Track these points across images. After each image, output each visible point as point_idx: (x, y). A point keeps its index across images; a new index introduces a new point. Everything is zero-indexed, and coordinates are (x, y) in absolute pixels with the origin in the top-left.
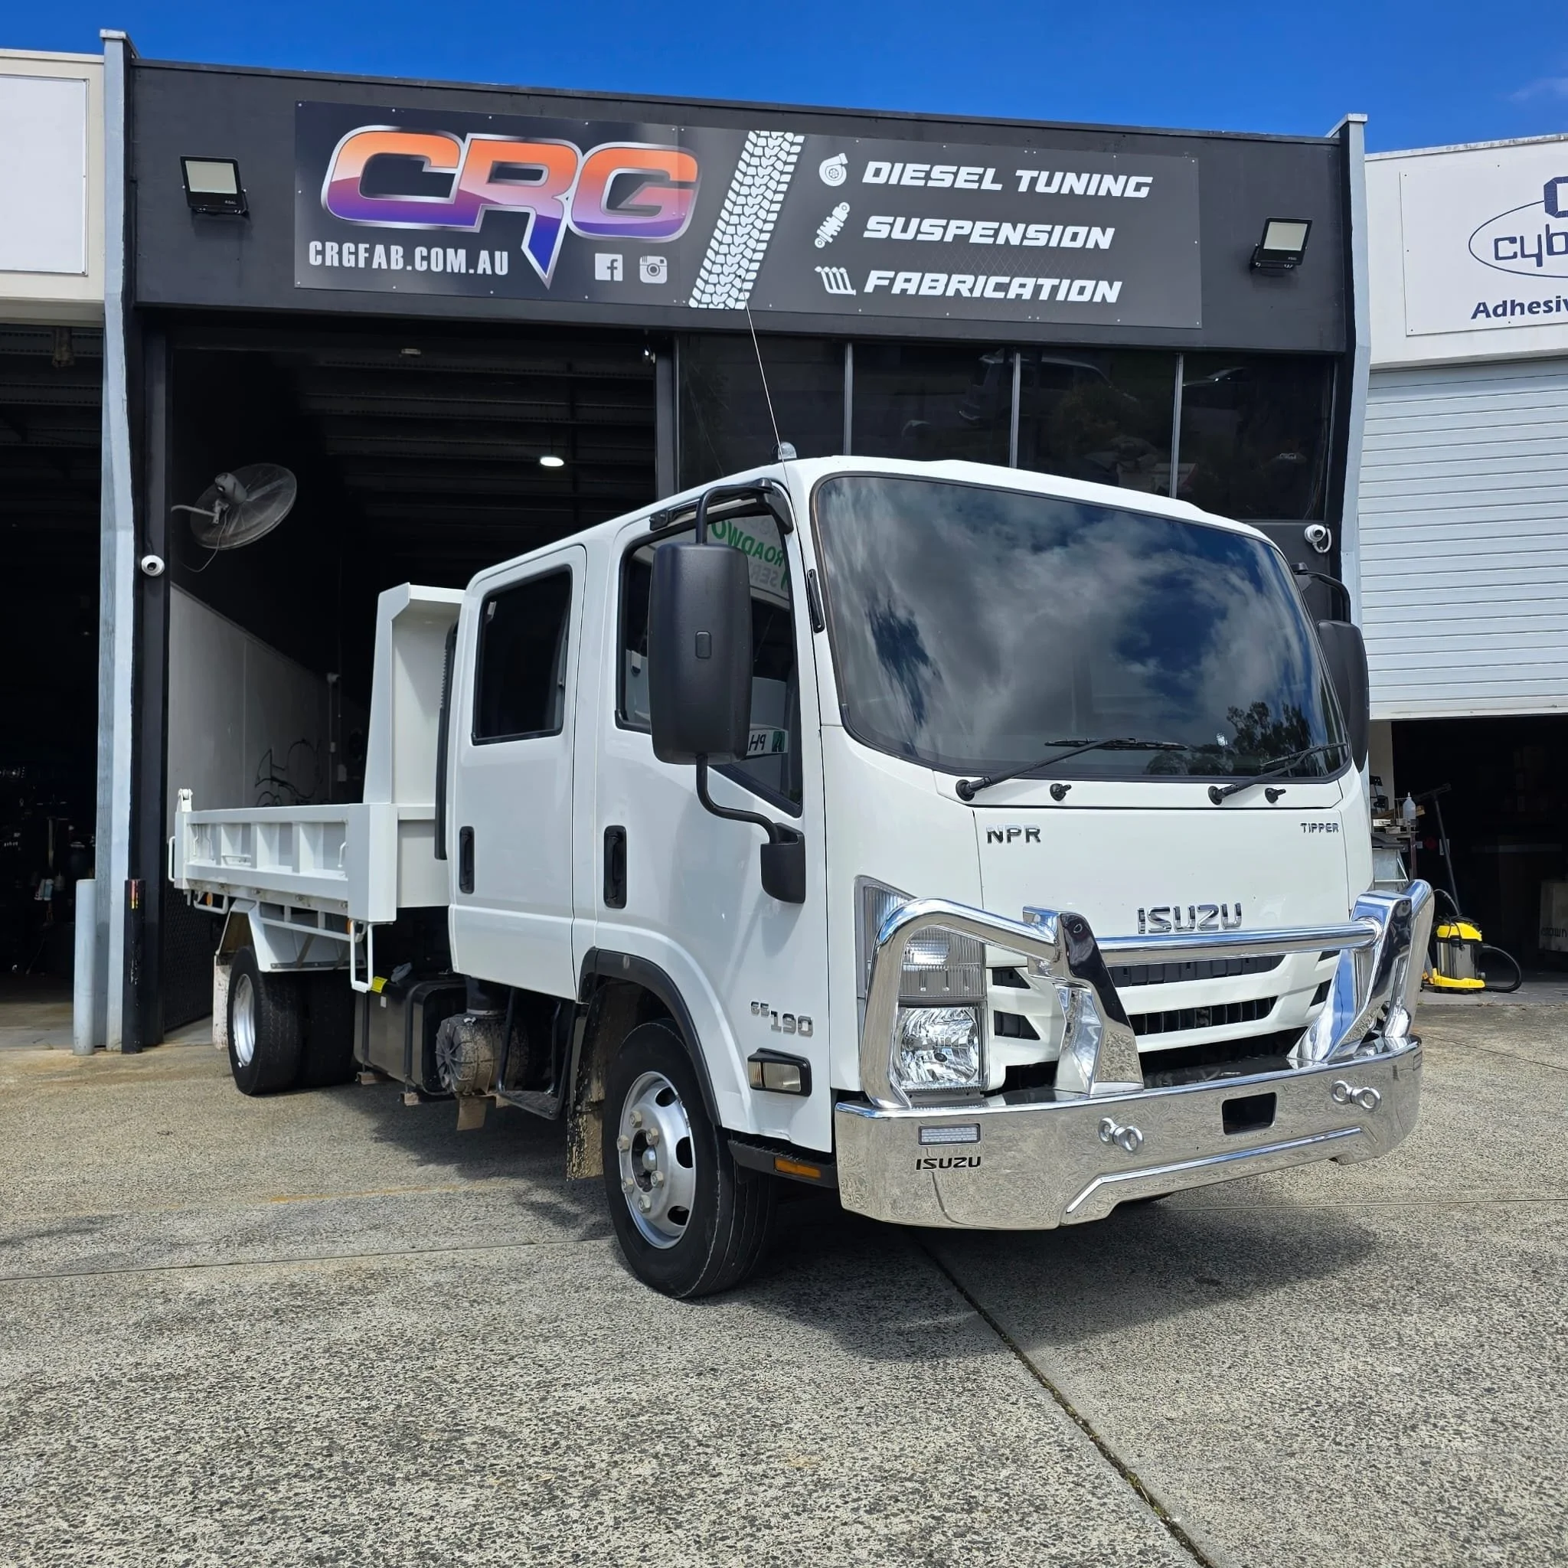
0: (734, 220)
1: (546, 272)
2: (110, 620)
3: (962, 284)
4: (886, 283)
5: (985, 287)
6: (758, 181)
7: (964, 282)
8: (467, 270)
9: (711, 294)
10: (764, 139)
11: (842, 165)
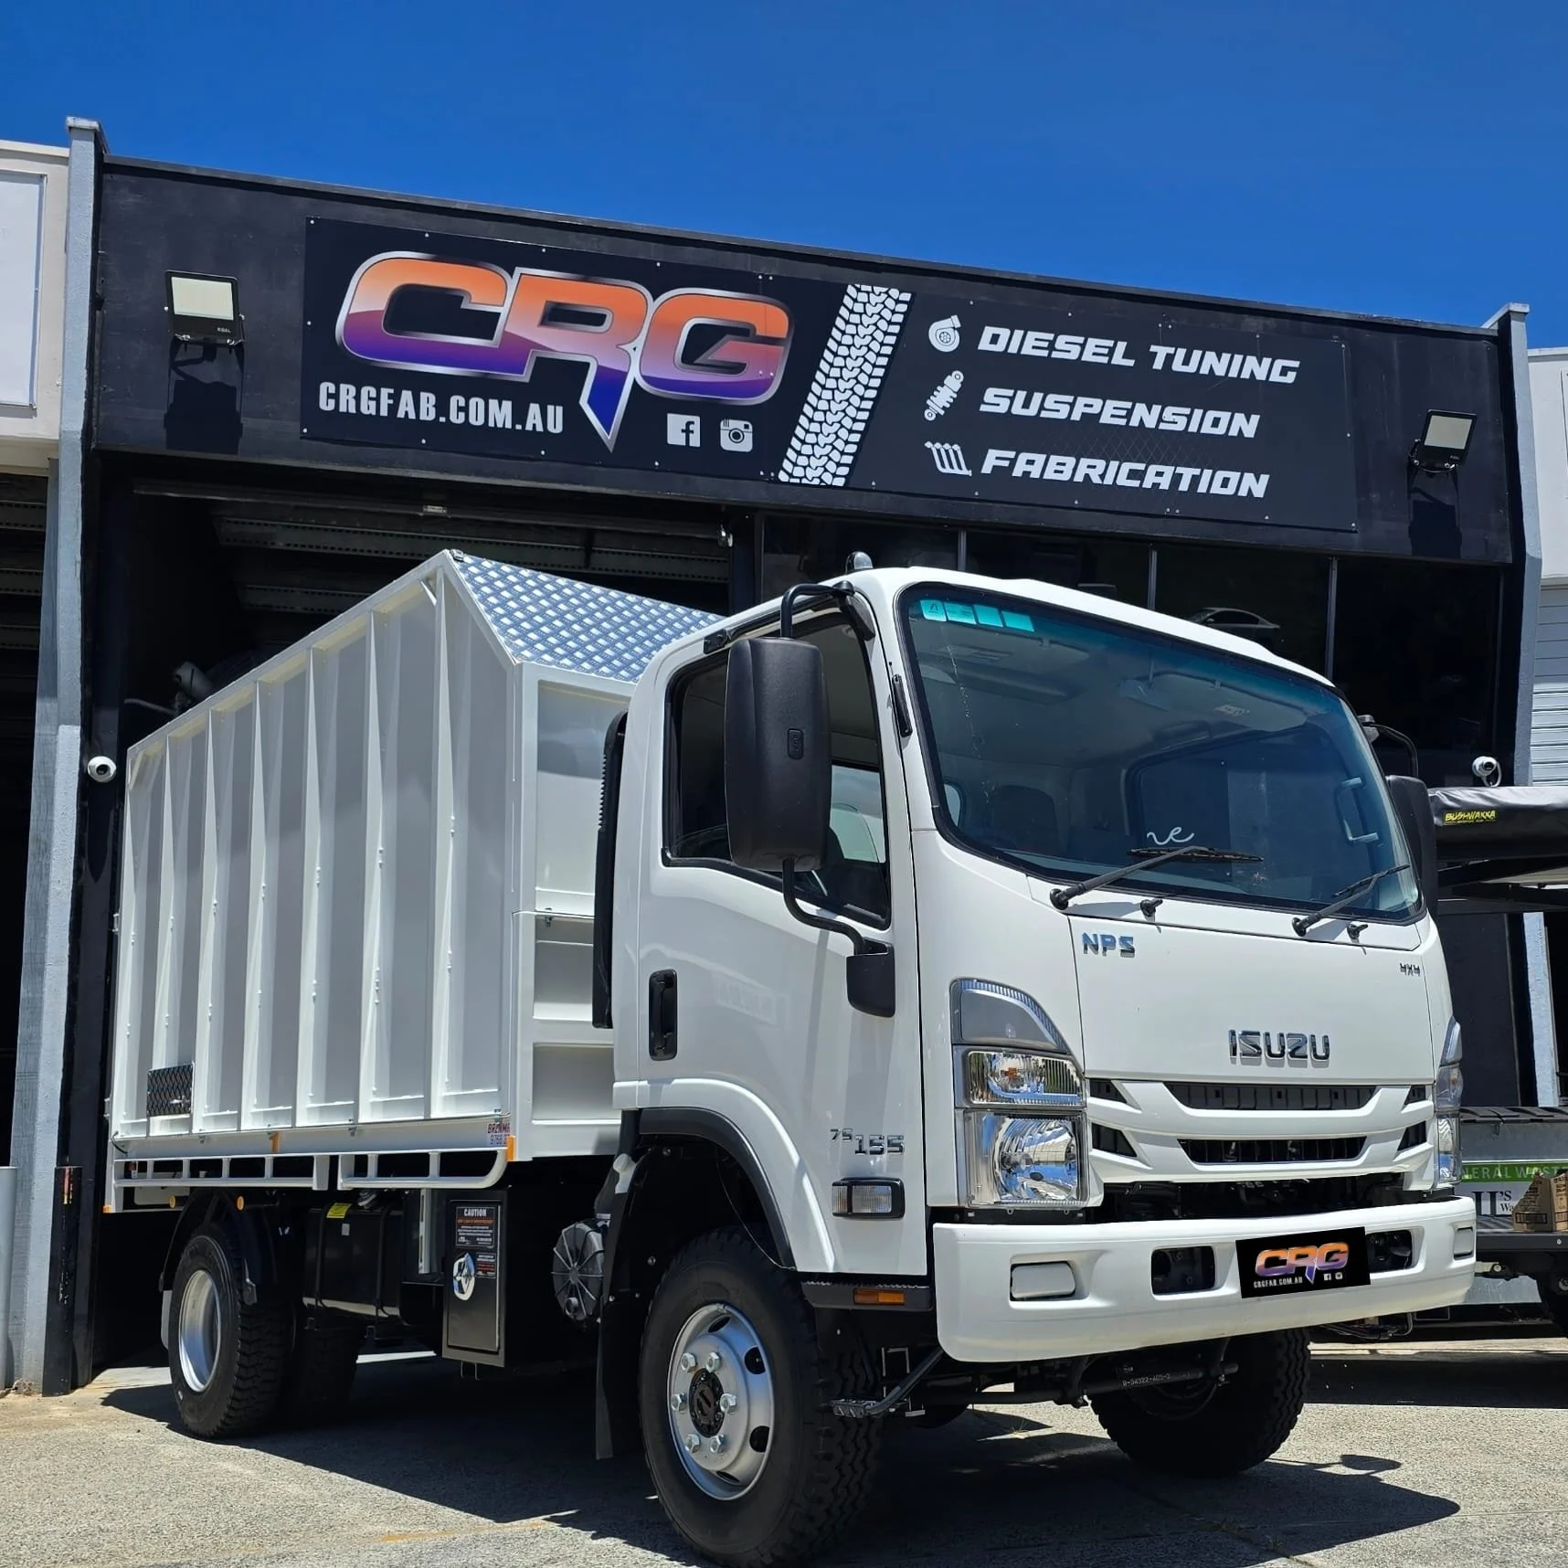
0: (831, 383)
1: (608, 432)
3: (1092, 469)
4: (1006, 464)
5: (1118, 473)
6: (858, 341)
7: (1094, 467)
8: (513, 425)
9: (805, 468)
10: (866, 295)
11: (954, 328)
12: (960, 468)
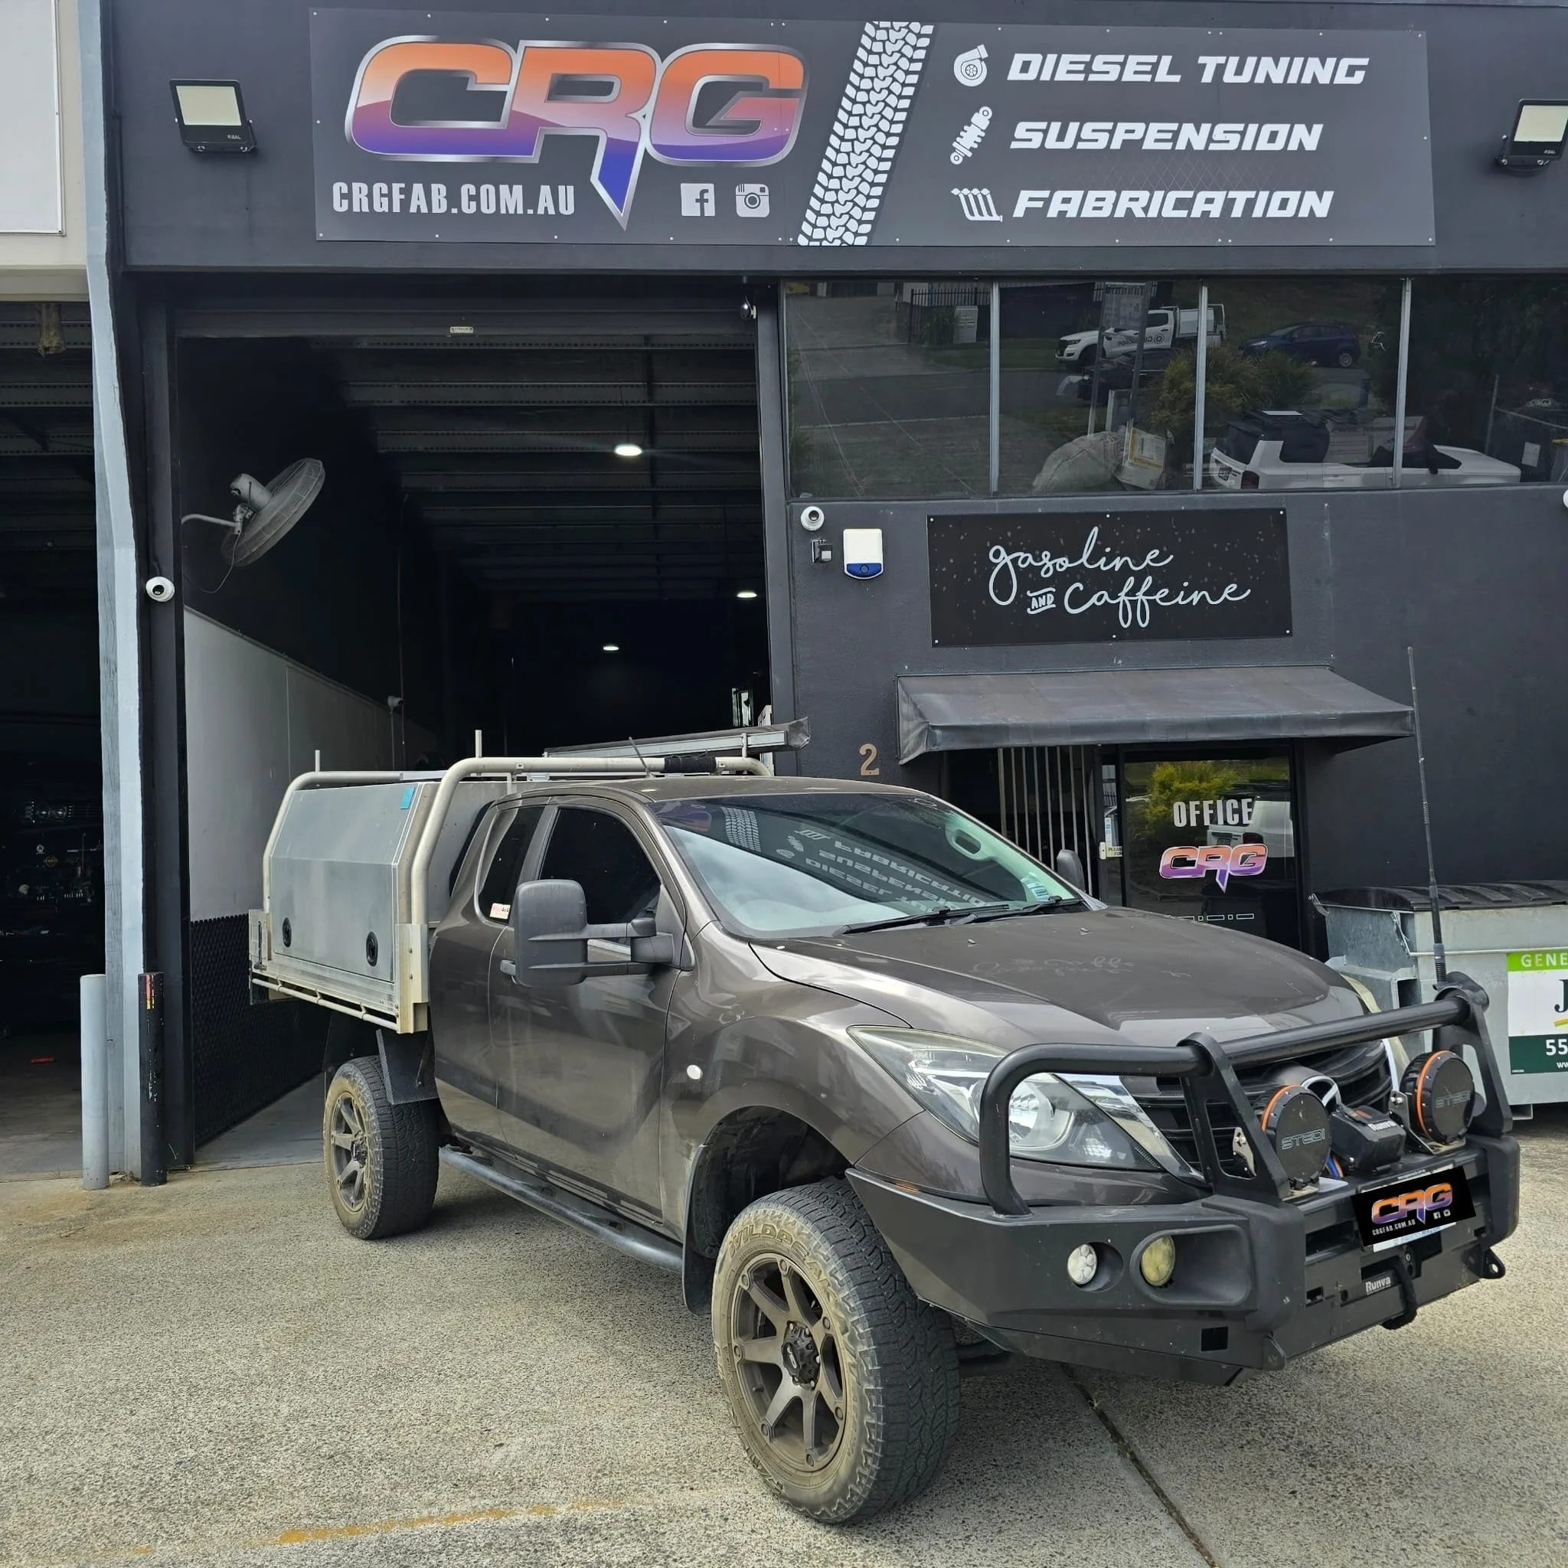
0: (850, 134)
1: (621, 210)
2: (111, 656)
3: (1135, 202)
4: (1040, 204)
5: (1163, 204)
6: (878, 84)
7: (1137, 199)
8: (525, 209)
9: (825, 229)
10: (885, 32)
11: (981, 59)
12: (990, 214)
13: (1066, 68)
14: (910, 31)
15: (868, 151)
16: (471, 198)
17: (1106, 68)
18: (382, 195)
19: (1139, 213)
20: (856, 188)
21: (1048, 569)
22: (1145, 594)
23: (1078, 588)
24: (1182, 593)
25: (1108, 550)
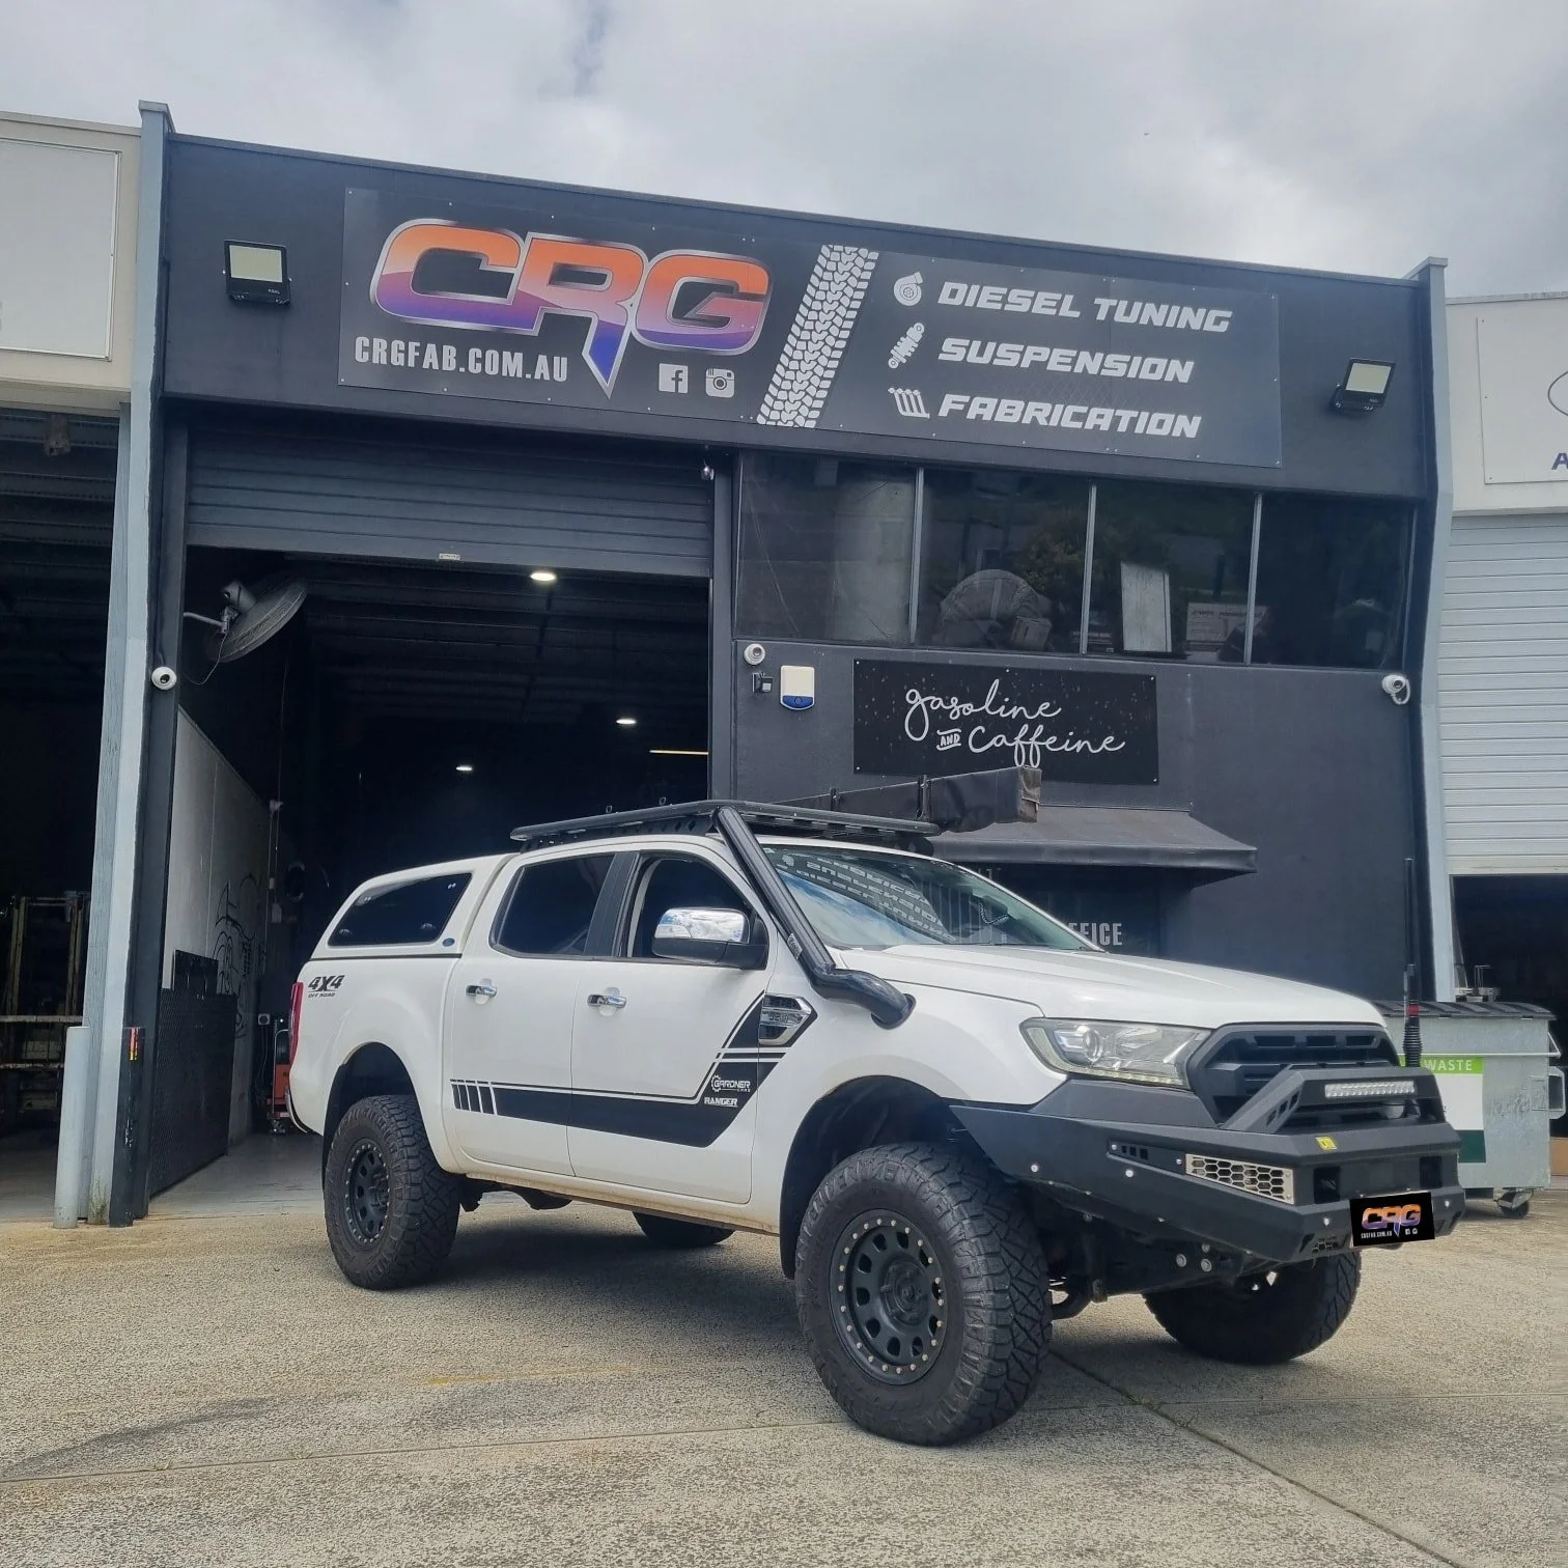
0: (805, 335)
1: (607, 380)
3: (1039, 412)
4: (961, 407)
5: (1063, 415)
6: (830, 297)
7: (1041, 410)
8: (524, 376)
9: (780, 411)
10: (838, 254)
11: (916, 284)
12: (919, 411)
13: (987, 297)
14: (859, 255)
15: (820, 350)
16: (477, 360)
17: (1020, 301)
18: (399, 351)
19: (1042, 422)
20: (809, 380)
21: (956, 713)
22: (1037, 740)
23: (980, 730)
24: (1068, 741)
25: (1007, 700)
